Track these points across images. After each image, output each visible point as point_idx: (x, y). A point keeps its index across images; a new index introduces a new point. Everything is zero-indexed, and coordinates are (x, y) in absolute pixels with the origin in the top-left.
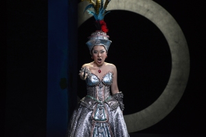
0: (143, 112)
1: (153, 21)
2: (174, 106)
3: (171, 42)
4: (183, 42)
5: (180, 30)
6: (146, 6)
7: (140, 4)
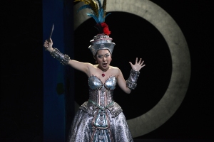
0: (143, 116)
1: (152, 23)
2: (176, 110)
3: (171, 44)
4: (183, 43)
5: (180, 31)
6: (144, 7)
7: (138, 4)
